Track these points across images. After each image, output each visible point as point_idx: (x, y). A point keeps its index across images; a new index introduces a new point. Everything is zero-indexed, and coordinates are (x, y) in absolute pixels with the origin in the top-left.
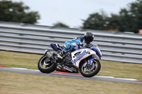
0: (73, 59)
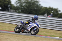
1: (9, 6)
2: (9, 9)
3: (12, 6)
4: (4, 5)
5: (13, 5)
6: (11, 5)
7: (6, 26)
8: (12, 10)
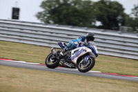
0: (72, 56)
1: (119, 18)
2: (120, 24)
3: (126, 18)
4: (108, 17)
5: (128, 16)
6: (124, 15)
7: (111, 63)
8: (126, 28)
